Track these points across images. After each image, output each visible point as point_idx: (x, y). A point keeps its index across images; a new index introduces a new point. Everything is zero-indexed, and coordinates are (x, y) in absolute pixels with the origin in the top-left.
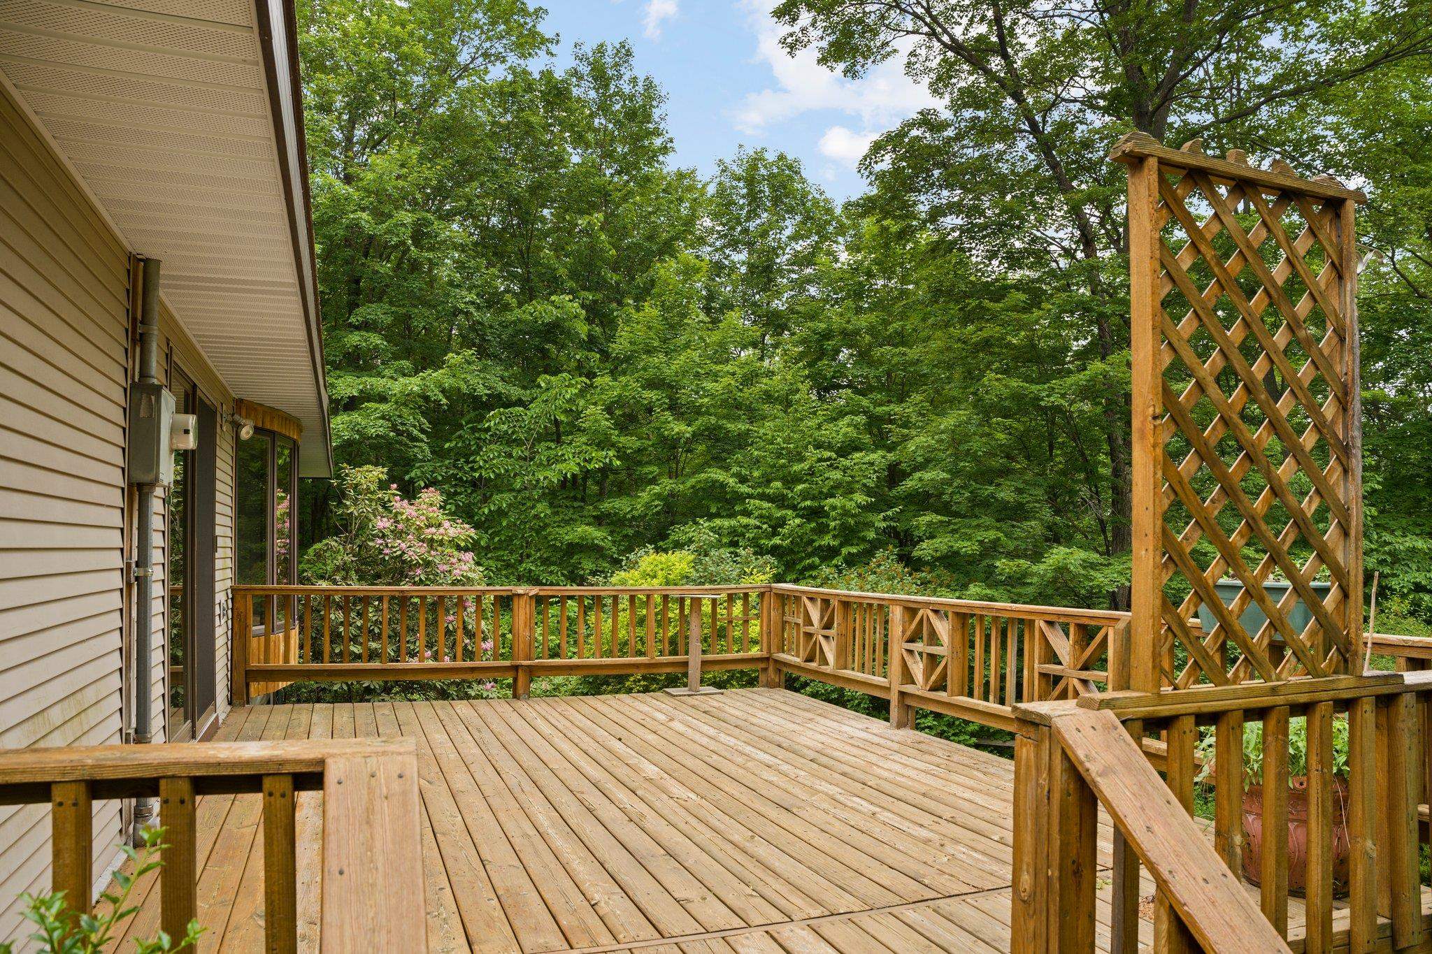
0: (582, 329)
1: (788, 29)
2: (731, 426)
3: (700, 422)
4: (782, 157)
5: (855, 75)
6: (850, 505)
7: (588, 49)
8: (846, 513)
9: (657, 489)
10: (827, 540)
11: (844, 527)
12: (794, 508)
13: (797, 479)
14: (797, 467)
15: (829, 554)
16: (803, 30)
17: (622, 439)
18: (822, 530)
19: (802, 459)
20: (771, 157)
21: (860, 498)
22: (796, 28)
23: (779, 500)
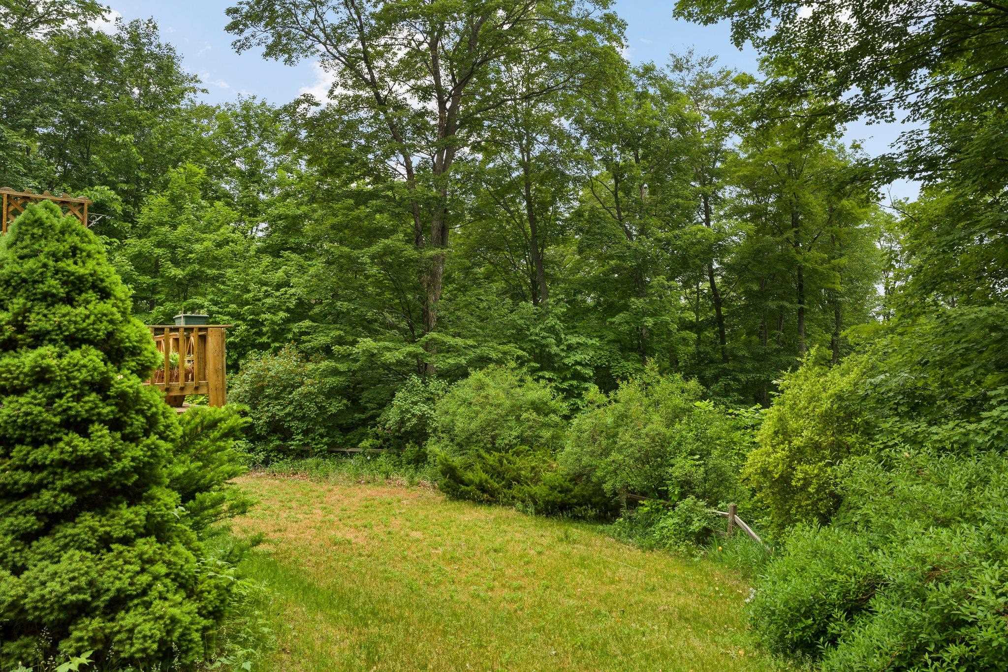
0: (118, 208)
1: (237, 37)
2: (209, 271)
3: (188, 269)
4: (263, 104)
5: (292, 63)
6: (276, 318)
7: (126, 23)
8: (273, 323)
9: (162, 308)
10: (264, 339)
11: (273, 331)
12: (244, 320)
13: (247, 303)
14: (246, 296)
15: (264, 347)
16: (246, 39)
17: (141, 278)
18: (260, 334)
19: (249, 291)
20: (257, 102)
21: (282, 314)
22: (242, 37)
23: (236, 316)
